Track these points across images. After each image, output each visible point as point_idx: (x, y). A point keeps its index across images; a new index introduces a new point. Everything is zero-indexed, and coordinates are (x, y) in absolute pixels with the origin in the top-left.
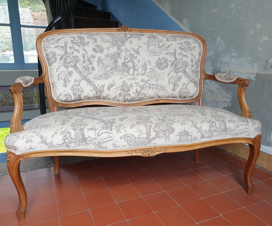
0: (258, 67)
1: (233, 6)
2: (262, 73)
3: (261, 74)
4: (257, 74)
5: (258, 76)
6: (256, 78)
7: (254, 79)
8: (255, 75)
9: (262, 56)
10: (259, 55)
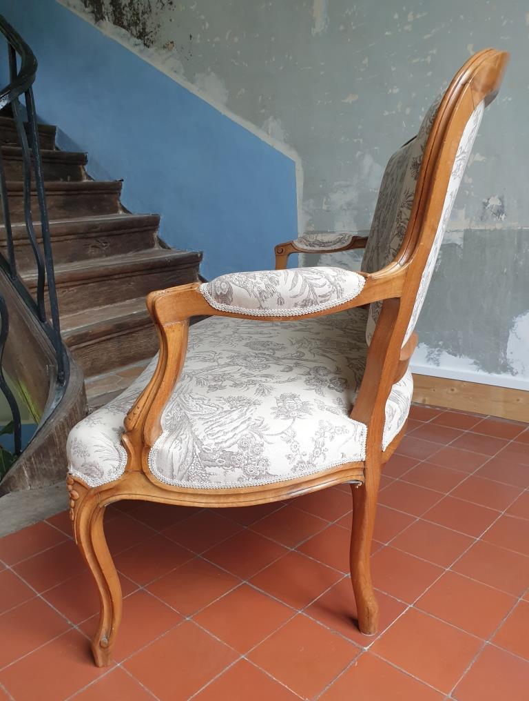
0: (467, 216)
1: (396, 91)
2: (476, 228)
3: (476, 231)
4: (466, 231)
5: (468, 234)
6: (465, 239)
7: (459, 242)
8: (461, 235)
9: (472, 193)
10: (467, 192)
